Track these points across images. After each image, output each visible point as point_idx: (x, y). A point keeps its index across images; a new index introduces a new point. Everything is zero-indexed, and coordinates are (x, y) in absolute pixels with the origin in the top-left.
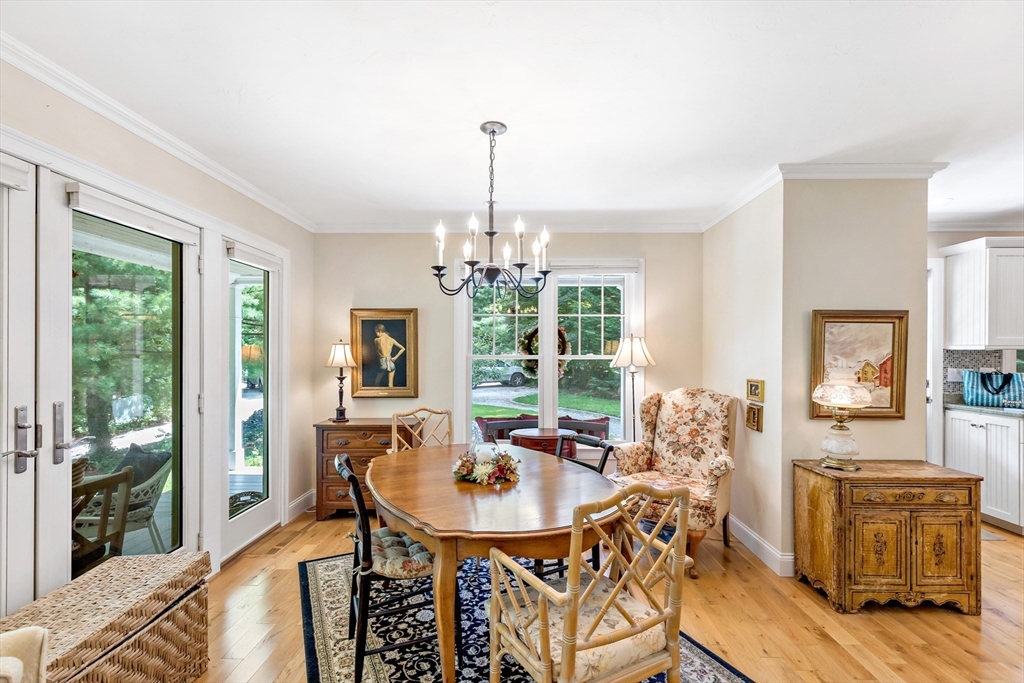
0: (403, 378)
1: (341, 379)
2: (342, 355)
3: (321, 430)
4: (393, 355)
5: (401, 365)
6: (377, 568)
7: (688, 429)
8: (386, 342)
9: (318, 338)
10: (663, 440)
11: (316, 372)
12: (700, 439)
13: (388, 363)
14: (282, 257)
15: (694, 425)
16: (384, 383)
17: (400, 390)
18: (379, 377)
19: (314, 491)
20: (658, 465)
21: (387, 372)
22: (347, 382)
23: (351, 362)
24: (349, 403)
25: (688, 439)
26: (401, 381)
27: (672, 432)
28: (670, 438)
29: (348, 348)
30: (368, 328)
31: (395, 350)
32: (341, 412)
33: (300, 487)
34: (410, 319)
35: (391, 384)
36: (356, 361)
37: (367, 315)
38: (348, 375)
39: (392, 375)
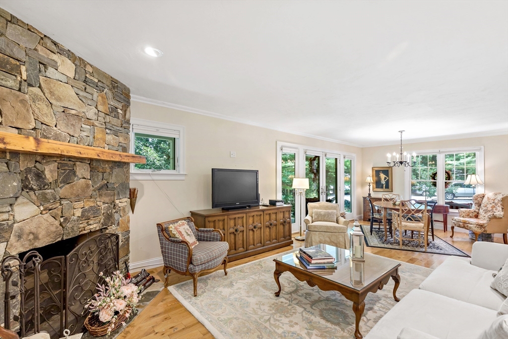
0: (388, 186)
1: (370, 186)
2: (370, 179)
3: (365, 198)
4: (385, 180)
5: (387, 182)
6: (374, 216)
7: (491, 205)
8: (382, 176)
9: (363, 175)
10: (482, 209)
11: (363, 184)
12: (495, 209)
13: (383, 182)
14: (354, 156)
15: (494, 204)
16: (382, 188)
17: (387, 190)
18: (380, 186)
19: (363, 215)
20: (479, 217)
21: (383, 185)
22: (371, 187)
23: (372, 181)
24: (371, 192)
25: (491, 209)
26: (387, 187)
27: (485, 206)
28: (485, 208)
29: (371, 178)
30: (377, 172)
31: (385, 178)
32: (369, 194)
33: (359, 213)
34: (390, 170)
35: (384, 188)
36: (373, 181)
37: (377, 169)
38: (371, 185)
39: (384, 185)
